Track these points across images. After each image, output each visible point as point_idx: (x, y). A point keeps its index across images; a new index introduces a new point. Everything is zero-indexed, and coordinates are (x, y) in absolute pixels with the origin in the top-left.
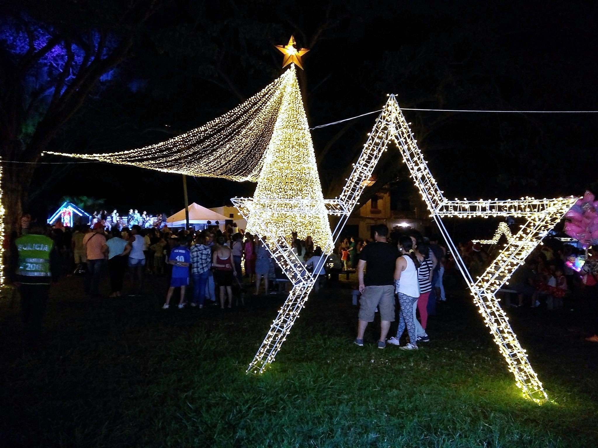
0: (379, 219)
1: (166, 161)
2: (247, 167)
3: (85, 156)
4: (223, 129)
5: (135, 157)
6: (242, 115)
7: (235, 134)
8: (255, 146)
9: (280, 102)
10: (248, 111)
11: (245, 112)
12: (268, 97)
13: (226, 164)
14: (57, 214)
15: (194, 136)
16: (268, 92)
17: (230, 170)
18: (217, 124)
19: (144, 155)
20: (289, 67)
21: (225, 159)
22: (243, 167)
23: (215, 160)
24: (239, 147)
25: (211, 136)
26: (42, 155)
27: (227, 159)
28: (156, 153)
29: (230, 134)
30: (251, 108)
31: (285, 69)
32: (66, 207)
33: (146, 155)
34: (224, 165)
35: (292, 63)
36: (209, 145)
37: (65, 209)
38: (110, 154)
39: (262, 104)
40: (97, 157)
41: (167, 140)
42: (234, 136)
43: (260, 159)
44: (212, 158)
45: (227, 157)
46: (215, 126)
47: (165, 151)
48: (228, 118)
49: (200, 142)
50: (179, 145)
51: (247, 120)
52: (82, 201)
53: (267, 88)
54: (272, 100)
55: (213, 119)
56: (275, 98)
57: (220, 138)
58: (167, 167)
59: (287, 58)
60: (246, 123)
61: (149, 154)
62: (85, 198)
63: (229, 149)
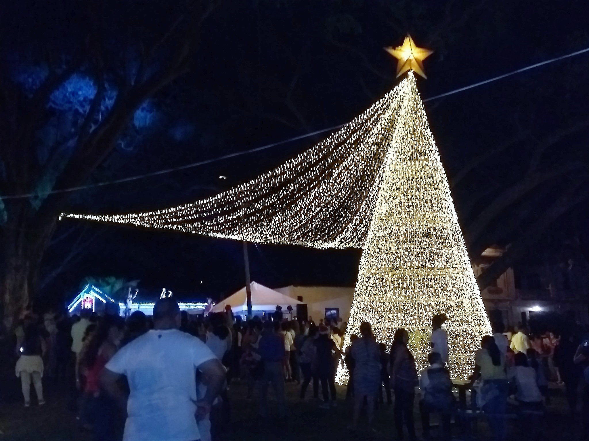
0: (500, 301)
1: (226, 222)
2: (337, 226)
3: (116, 219)
4: (308, 170)
5: (183, 216)
6: (335, 148)
7: (325, 177)
8: (350, 194)
9: (390, 128)
10: (344, 141)
11: (340, 144)
12: (374, 121)
13: (307, 222)
14: (75, 302)
15: (267, 182)
16: (374, 114)
17: (312, 231)
18: (299, 164)
19: (196, 213)
20: (405, 75)
21: (307, 215)
22: (330, 226)
23: (292, 216)
24: (329, 196)
25: (290, 181)
26: (60, 218)
27: (310, 215)
28: (212, 209)
29: (317, 177)
30: (348, 138)
31: (401, 79)
32: (88, 292)
33: (199, 213)
34: (304, 224)
35: (409, 70)
36: (286, 196)
37: (86, 295)
38: (151, 213)
39: (365, 132)
40: (132, 219)
41: (230, 189)
42: (322, 179)
43: (357, 212)
44: (289, 213)
45: (310, 212)
46: (297, 166)
47: (226, 205)
48: (316, 154)
49: (275, 190)
50: (245, 196)
51: (341, 156)
52: (108, 284)
53: (372, 107)
54: (379, 125)
55: (295, 156)
56: (384, 122)
57: (302, 184)
58: (225, 230)
59: (402, 64)
60: (341, 160)
61: (203, 212)
62: (112, 280)
63: (313, 200)
